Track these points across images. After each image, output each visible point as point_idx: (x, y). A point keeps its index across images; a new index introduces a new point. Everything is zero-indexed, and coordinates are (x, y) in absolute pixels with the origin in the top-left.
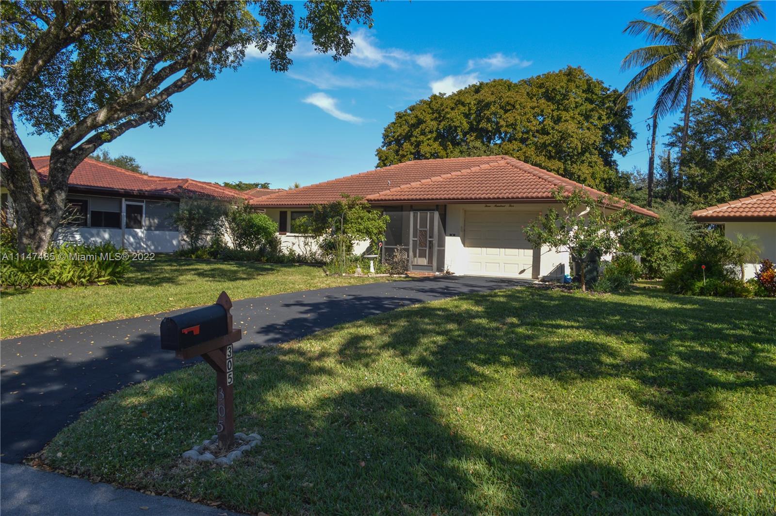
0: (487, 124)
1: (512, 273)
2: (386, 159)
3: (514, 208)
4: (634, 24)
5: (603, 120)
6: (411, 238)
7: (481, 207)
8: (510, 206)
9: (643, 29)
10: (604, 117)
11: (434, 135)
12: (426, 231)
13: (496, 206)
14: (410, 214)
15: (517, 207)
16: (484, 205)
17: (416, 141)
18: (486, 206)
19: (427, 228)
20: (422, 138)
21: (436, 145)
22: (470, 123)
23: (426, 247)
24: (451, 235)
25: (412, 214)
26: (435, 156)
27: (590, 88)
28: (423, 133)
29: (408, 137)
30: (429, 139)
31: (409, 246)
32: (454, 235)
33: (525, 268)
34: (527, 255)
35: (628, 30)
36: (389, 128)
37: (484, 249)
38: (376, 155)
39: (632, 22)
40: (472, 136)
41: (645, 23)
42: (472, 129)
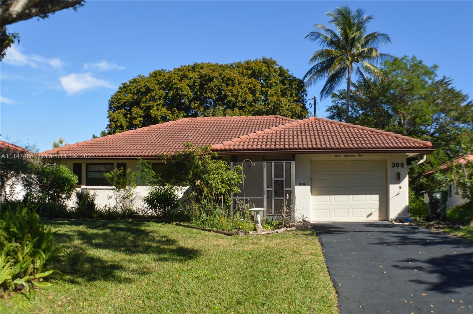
0: (211, 94)
1: (361, 217)
2: (117, 121)
3: (363, 157)
4: (312, 33)
5: (294, 97)
6: (265, 189)
7: (331, 157)
8: (360, 156)
9: (318, 37)
10: (294, 95)
11: (162, 101)
12: (282, 181)
13: (346, 156)
14: (262, 165)
15: (366, 157)
16: (334, 155)
17: (145, 106)
18: (336, 156)
19: (283, 178)
20: (152, 103)
21: (164, 109)
22: (195, 93)
23: (283, 197)
24: (300, 184)
25: (265, 163)
26: (165, 119)
27: (282, 73)
28: (153, 99)
29: (136, 103)
30: (158, 105)
31: (263, 196)
32: (304, 184)
33: (372, 212)
34: (373, 200)
35: (309, 37)
36: (116, 95)
37: (332, 197)
38: (108, 118)
39: (312, 32)
40: (196, 104)
41: (319, 34)
42: (196, 99)
